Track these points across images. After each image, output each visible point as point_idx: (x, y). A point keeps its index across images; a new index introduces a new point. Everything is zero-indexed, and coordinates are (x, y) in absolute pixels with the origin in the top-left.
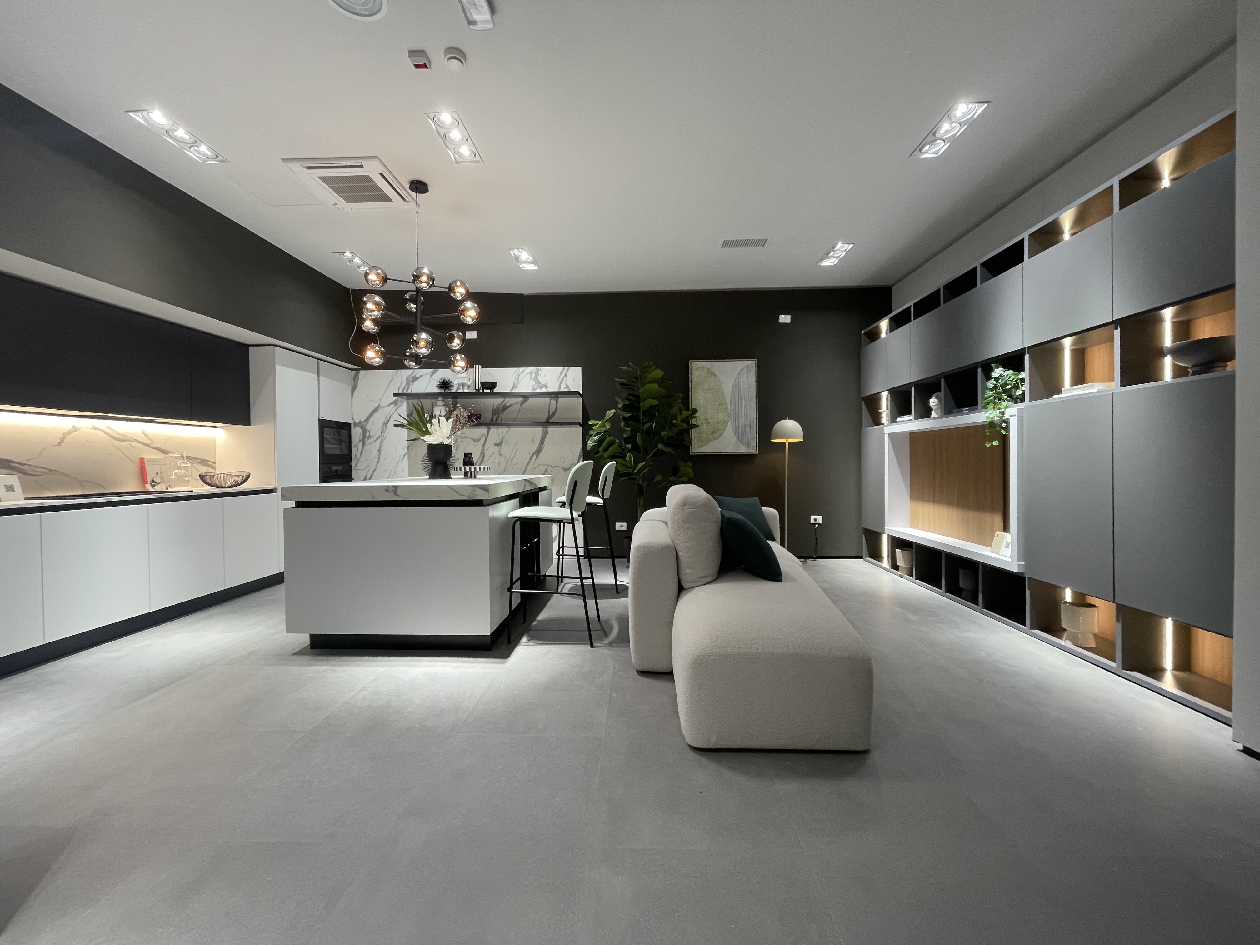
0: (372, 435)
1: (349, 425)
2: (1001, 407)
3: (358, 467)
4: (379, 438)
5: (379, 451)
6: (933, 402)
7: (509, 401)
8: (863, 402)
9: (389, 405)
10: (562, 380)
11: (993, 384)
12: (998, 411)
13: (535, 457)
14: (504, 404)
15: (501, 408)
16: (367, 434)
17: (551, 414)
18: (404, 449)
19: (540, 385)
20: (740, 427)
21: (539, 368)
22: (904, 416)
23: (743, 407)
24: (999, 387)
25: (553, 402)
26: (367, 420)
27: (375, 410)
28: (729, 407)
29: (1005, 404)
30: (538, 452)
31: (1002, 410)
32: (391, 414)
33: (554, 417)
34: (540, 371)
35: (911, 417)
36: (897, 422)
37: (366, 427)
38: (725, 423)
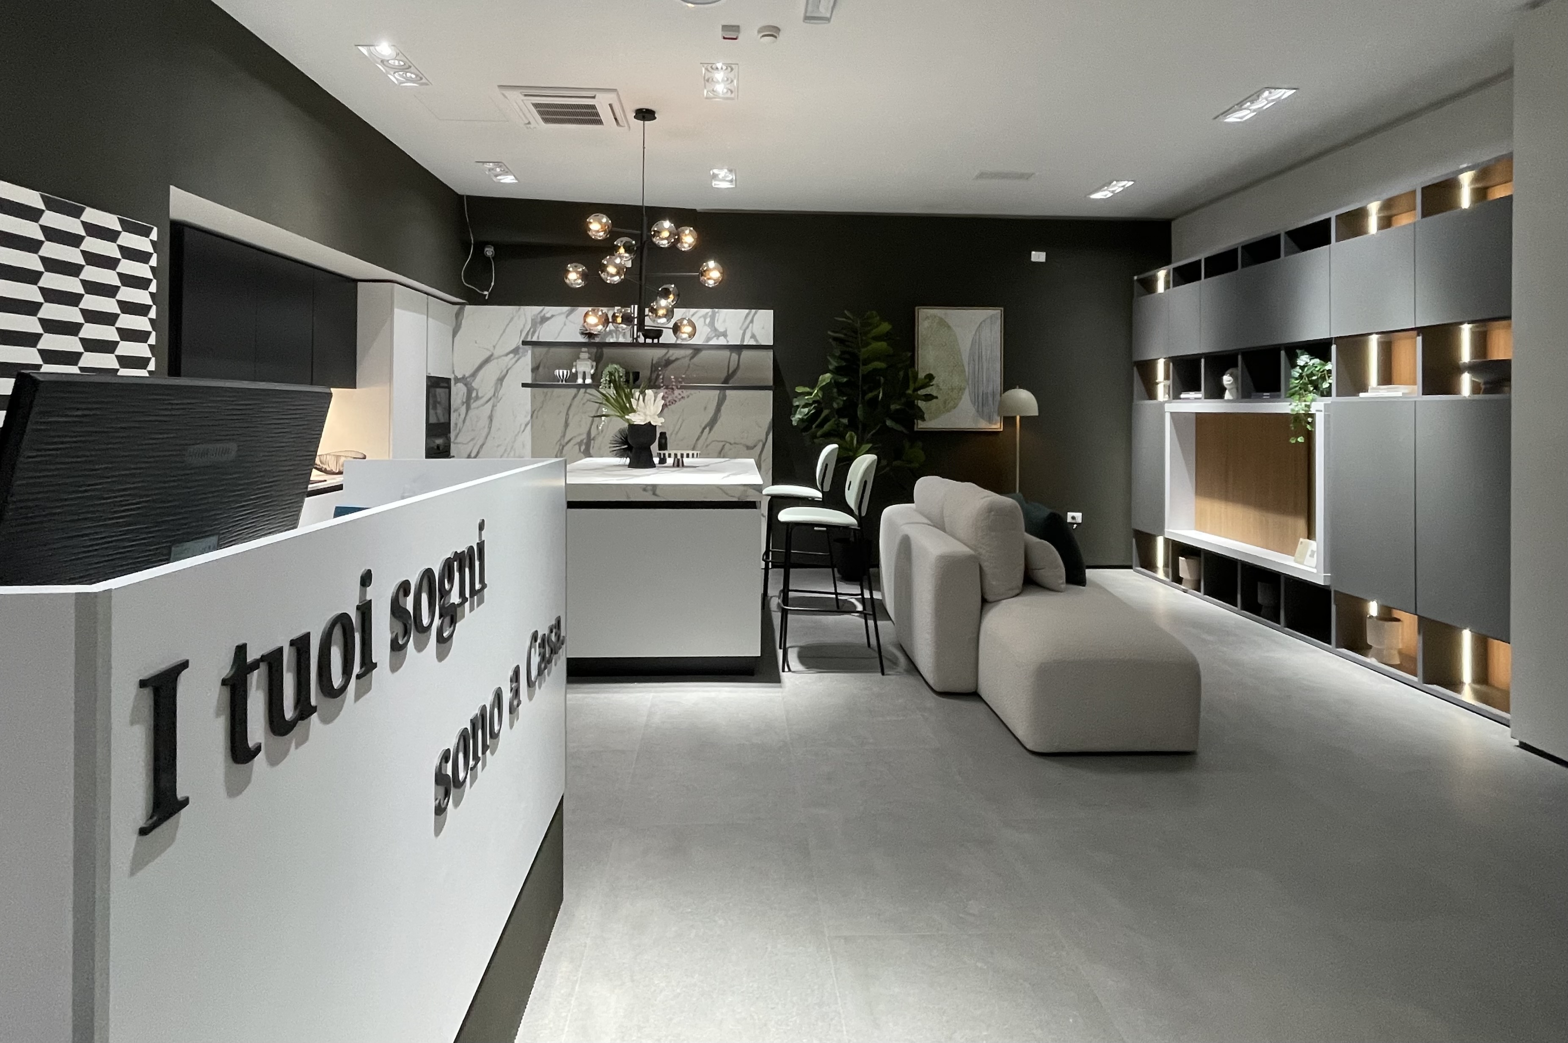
0: (480, 395)
1: (448, 380)
2: (1307, 399)
3: (459, 440)
4: (490, 399)
5: (491, 418)
6: (1227, 380)
7: (674, 353)
8: (1135, 369)
9: (507, 354)
10: (747, 327)
11: (1299, 373)
12: (1304, 404)
13: (708, 429)
14: (667, 357)
15: (663, 363)
16: (474, 395)
17: (730, 372)
18: (526, 417)
19: (717, 333)
20: (980, 398)
21: (717, 310)
22: (1191, 393)
23: (985, 370)
24: (1305, 376)
25: (735, 356)
26: (474, 375)
27: (487, 361)
28: (967, 370)
29: (1311, 396)
30: (712, 423)
31: (1308, 403)
32: (508, 367)
33: (736, 377)
34: (717, 314)
35: (1199, 395)
36: (1180, 399)
37: (473, 385)
38: (961, 390)
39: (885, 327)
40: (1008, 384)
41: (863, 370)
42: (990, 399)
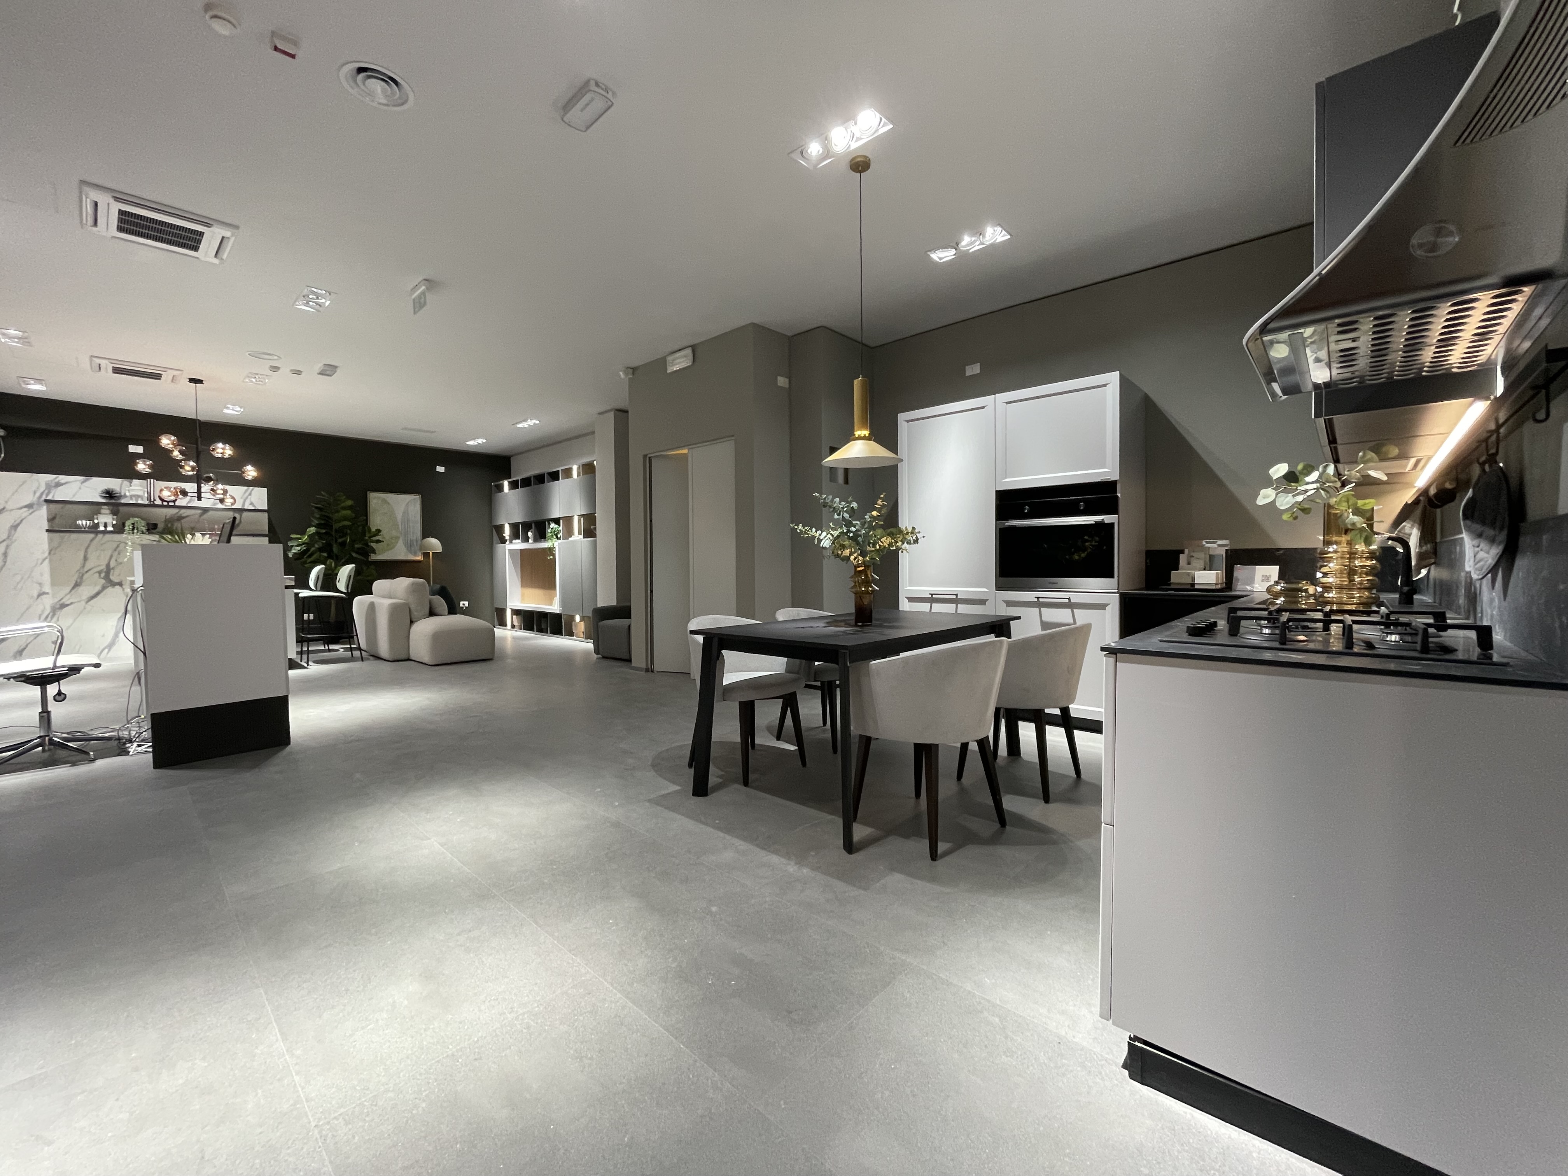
2: (553, 541)
6: (530, 534)
7: (185, 512)
8: (495, 528)
10: (247, 498)
11: (550, 531)
14: (179, 514)
15: (175, 519)
17: (234, 525)
18: (43, 553)
20: (409, 543)
21: (223, 485)
22: (517, 540)
23: (411, 527)
24: (553, 532)
25: (237, 516)
28: (400, 526)
32: (22, 518)
33: (239, 528)
34: (222, 488)
35: (520, 541)
36: (514, 542)
38: (397, 538)
39: (349, 503)
40: (426, 534)
41: (336, 526)
42: (415, 544)
